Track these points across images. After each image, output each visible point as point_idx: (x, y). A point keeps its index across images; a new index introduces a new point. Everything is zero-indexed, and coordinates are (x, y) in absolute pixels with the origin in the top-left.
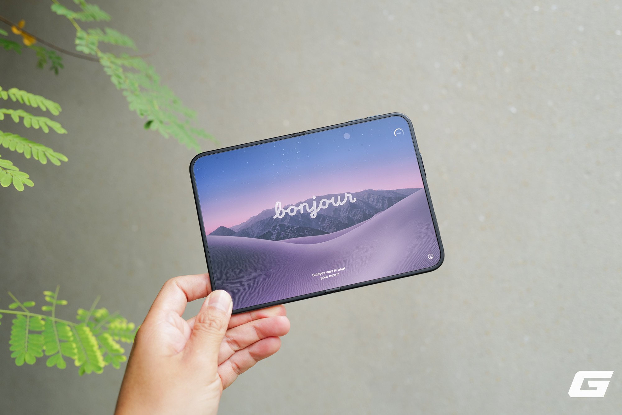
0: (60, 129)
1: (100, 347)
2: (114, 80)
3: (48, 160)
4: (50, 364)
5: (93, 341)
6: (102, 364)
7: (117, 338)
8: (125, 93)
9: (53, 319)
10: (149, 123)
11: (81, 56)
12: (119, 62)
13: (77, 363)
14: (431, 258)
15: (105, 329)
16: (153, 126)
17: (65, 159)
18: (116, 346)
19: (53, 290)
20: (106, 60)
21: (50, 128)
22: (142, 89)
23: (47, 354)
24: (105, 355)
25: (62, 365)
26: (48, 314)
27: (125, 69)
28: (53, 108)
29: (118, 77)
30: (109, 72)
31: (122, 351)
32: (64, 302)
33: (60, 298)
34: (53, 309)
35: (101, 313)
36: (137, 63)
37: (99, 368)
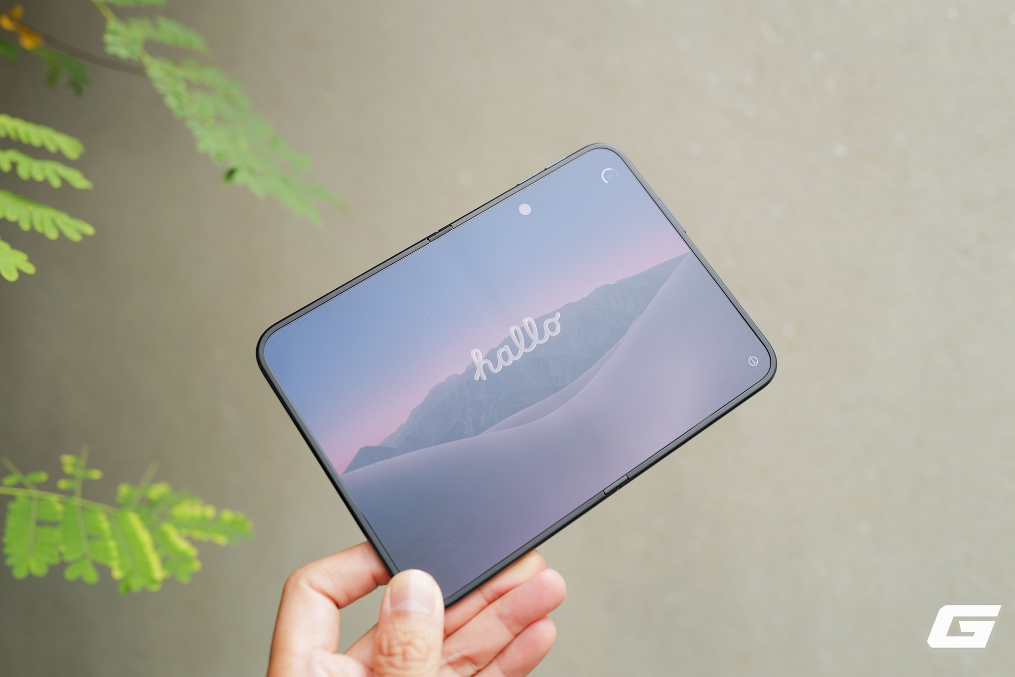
0: (78, 180)
1: (157, 546)
2: (171, 101)
3: (61, 234)
4: (70, 574)
5: (144, 537)
6: (159, 573)
7: (185, 531)
8: (191, 124)
9: (77, 501)
10: (231, 173)
11: (116, 64)
12: (180, 72)
13: (117, 574)
14: (756, 364)
15: (165, 517)
16: (239, 178)
17: (89, 230)
18: (183, 546)
19: (75, 453)
20: (156, 69)
21: (64, 181)
22: (219, 119)
23: (68, 558)
24: (164, 561)
25: (91, 576)
26: (69, 493)
27: (191, 86)
28: (70, 147)
29: (178, 96)
30: (161, 87)
31: (192, 552)
32: (96, 474)
33: (89, 466)
34: (76, 485)
35: (158, 491)
36: (211, 76)
37: (154, 581)
